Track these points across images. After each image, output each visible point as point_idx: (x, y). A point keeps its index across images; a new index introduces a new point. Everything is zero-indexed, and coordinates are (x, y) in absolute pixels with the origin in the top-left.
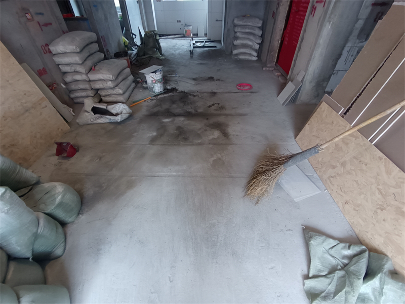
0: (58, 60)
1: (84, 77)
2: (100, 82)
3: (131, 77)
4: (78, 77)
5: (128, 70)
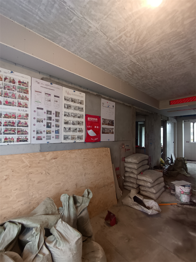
1: (135, 176)
2: (143, 181)
3: (163, 184)
4: (132, 175)
5: (162, 179)
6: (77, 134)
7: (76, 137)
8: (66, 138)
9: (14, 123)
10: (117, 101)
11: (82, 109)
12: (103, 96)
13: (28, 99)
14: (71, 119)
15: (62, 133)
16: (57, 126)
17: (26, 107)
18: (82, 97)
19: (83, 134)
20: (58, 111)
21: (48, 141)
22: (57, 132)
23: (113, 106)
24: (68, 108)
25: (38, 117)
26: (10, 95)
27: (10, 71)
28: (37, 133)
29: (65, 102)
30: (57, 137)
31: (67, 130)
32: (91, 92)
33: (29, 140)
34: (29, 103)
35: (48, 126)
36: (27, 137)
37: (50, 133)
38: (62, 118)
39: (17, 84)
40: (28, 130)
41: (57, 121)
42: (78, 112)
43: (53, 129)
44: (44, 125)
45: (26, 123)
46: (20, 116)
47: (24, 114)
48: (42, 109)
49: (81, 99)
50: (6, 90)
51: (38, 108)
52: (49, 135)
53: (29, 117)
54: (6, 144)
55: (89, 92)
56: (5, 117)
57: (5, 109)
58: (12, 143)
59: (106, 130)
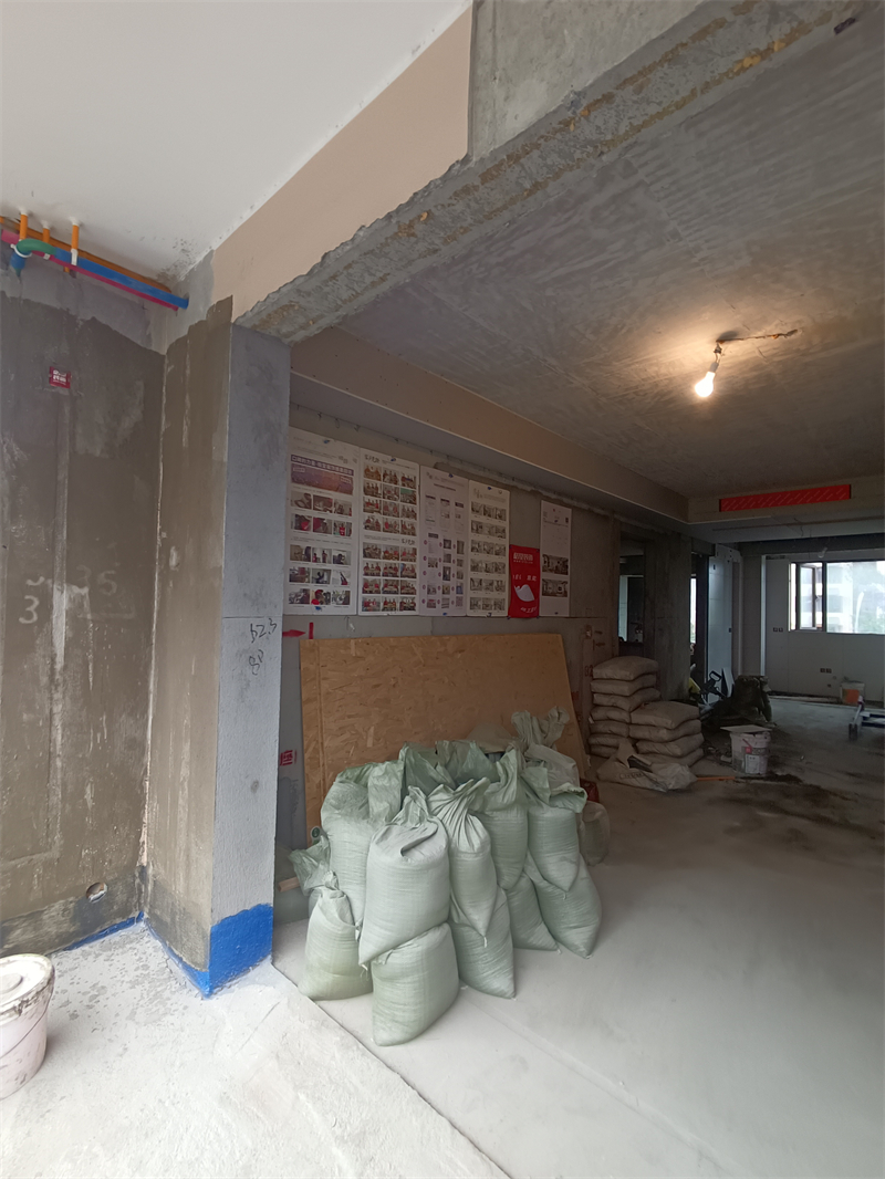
0: (596, 686)
1: (624, 716)
2: (645, 728)
3: (700, 737)
4: (614, 714)
5: (698, 723)
6: (494, 595)
7: (493, 603)
8: (473, 606)
9: (396, 569)
10: (575, 503)
11: (504, 531)
12: (545, 493)
13: (415, 516)
14: (482, 557)
15: (469, 594)
16: (460, 576)
17: (414, 535)
18: (503, 501)
19: (505, 596)
20: (461, 539)
21: (445, 610)
22: (459, 589)
23: (567, 519)
24: (477, 531)
25: (431, 556)
26: (391, 509)
27: (390, 458)
28: (429, 592)
29: (472, 517)
30: (459, 602)
31: (476, 584)
32: (520, 486)
33: (417, 608)
34: (418, 523)
35: (446, 577)
36: (415, 601)
37: (448, 593)
38: (469, 556)
39: (400, 485)
40: (416, 583)
41: (460, 563)
42: (494, 540)
43: (453, 582)
44: (440, 575)
45: (413, 571)
46: (404, 554)
47: (409, 547)
48: (436, 536)
49: (501, 506)
50: (386, 500)
51: (430, 535)
52: (446, 596)
53: (418, 556)
54: (385, 613)
55: (516, 487)
56: (385, 558)
57: (385, 539)
58: (393, 613)
59: (550, 585)
